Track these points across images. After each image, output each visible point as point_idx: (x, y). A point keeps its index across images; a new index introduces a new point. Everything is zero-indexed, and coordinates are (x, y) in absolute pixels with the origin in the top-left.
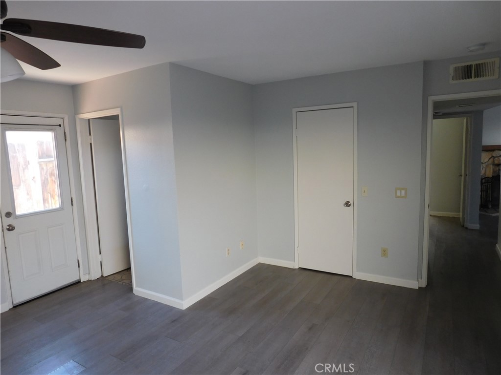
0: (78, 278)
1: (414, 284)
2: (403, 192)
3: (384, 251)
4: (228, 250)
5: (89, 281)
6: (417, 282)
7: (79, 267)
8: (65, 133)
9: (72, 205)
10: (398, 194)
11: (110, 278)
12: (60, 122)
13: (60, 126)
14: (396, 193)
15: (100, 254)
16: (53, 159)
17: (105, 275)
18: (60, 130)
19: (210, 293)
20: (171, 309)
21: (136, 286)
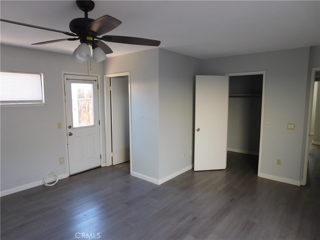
0: (100, 165)
1: (297, 183)
2: (292, 126)
3: (279, 161)
4: (184, 155)
5: (105, 167)
6: (299, 182)
7: (101, 158)
8: (98, 85)
9: (99, 124)
10: (289, 127)
11: (116, 166)
12: (96, 78)
13: (96, 81)
14: (288, 127)
15: (112, 152)
16: (91, 98)
17: (114, 164)
18: (96, 83)
19: (173, 178)
20: (152, 184)
21: (132, 171)
